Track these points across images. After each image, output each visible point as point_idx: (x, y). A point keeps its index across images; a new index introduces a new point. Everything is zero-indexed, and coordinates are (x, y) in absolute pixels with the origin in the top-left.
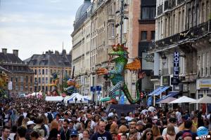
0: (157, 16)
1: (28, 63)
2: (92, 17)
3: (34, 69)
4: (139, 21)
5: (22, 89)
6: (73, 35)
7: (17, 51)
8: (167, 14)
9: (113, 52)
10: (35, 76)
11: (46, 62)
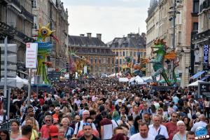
0: (199, 13)
1: (111, 46)
2: (160, 6)
3: (116, 51)
4: (192, 14)
5: (104, 70)
6: (147, 21)
7: (100, 35)
8: (204, 12)
9: (154, 46)
10: (117, 58)
11: (126, 45)
